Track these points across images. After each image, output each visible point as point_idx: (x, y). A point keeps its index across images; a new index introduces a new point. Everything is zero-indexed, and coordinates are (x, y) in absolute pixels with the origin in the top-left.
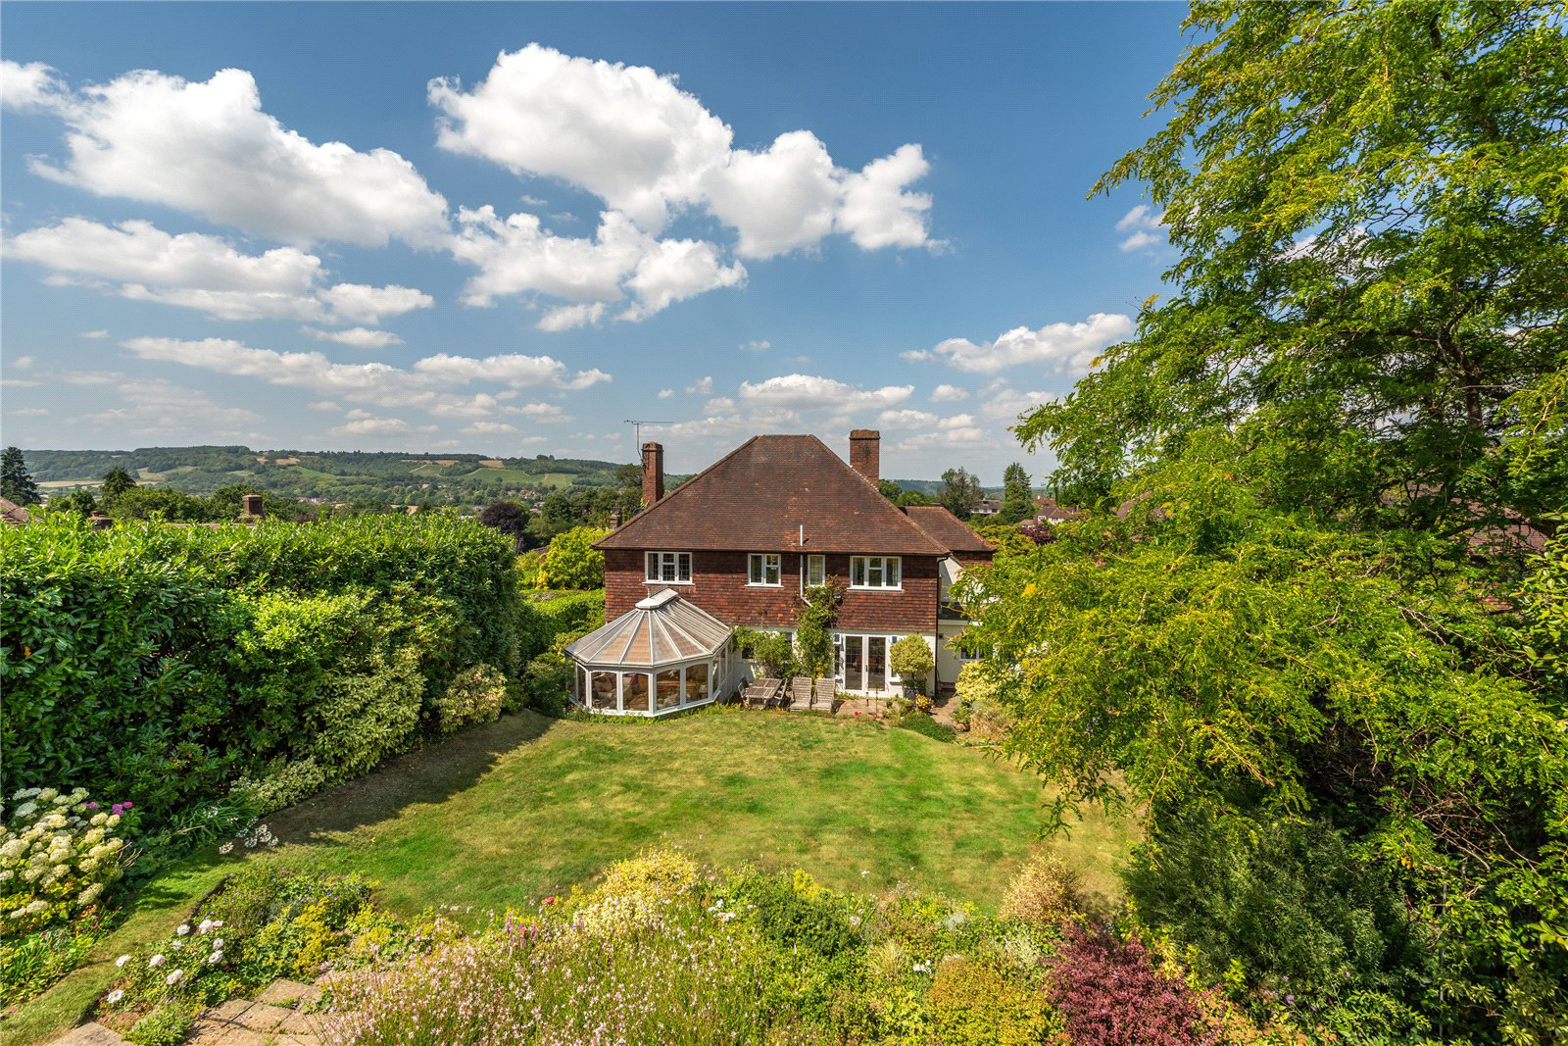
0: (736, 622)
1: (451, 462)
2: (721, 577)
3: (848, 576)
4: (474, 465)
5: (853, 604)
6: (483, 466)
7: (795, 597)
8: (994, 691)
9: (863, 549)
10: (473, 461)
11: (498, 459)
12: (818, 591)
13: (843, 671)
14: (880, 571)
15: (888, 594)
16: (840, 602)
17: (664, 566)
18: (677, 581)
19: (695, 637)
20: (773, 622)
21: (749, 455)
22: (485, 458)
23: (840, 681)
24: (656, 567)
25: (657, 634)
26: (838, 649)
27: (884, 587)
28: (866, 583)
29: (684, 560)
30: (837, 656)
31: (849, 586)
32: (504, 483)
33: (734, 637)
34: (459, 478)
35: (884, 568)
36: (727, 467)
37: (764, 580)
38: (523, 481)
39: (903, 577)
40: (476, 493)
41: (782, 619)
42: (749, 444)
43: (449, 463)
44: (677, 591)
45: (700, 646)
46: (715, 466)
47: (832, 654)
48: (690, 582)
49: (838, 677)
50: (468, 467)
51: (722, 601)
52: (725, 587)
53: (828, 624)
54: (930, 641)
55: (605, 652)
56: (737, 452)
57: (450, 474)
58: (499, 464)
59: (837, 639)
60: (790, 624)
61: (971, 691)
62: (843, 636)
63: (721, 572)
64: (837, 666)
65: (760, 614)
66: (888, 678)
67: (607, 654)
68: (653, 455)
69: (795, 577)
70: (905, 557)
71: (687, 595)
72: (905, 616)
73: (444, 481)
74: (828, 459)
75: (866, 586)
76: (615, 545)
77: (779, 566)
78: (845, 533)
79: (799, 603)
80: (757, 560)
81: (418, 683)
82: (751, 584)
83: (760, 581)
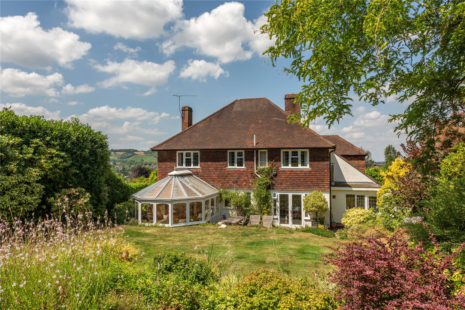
0: (222, 187)
1: (122, 153)
2: (214, 164)
3: (280, 161)
4: (132, 154)
5: (283, 177)
6: (135, 154)
7: (252, 173)
8: (362, 220)
9: (287, 146)
10: (132, 152)
11: (142, 151)
12: (263, 170)
13: (278, 213)
14: (297, 158)
15: (302, 171)
16: (276, 175)
17: (186, 159)
18: (192, 167)
19: (197, 190)
20: (241, 187)
21: (232, 108)
22: (136, 151)
23: (277, 219)
24: (182, 159)
25: (176, 186)
26: (275, 201)
27: (300, 167)
28: (290, 165)
29: (196, 156)
30: (275, 205)
31: (280, 166)
32: (144, 162)
33: (220, 194)
34: (125, 160)
35: (299, 156)
36: (221, 113)
37: (236, 165)
38: (152, 161)
39: (310, 161)
40: (132, 166)
41: (245, 185)
42: (233, 104)
43: (121, 153)
44: (192, 171)
45: (198, 193)
46: (215, 113)
47: (272, 204)
48: (199, 167)
49: (275, 217)
50: (129, 155)
51: (215, 176)
52: (216, 169)
53: (269, 187)
54: (327, 196)
55: (149, 194)
56: (226, 107)
57: (121, 158)
58: (143, 153)
59: (275, 195)
60: (250, 188)
61: (349, 221)
62: (278, 194)
63: (214, 161)
64: (275, 210)
65: (234, 182)
66: (304, 217)
67: (150, 195)
68: (187, 112)
69: (251, 163)
70: (311, 149)
71: (197, 174)
72: (312, 182)
73: (119, 161)
74: (272, 108)
75: (290, 167)
76: (162, 149)
77: (243, 157)
78: (278, 139)
79: (254, 177)
80: (232, 154)
81: (39, 188)
82: (229, 167)
83: (234, 165)
